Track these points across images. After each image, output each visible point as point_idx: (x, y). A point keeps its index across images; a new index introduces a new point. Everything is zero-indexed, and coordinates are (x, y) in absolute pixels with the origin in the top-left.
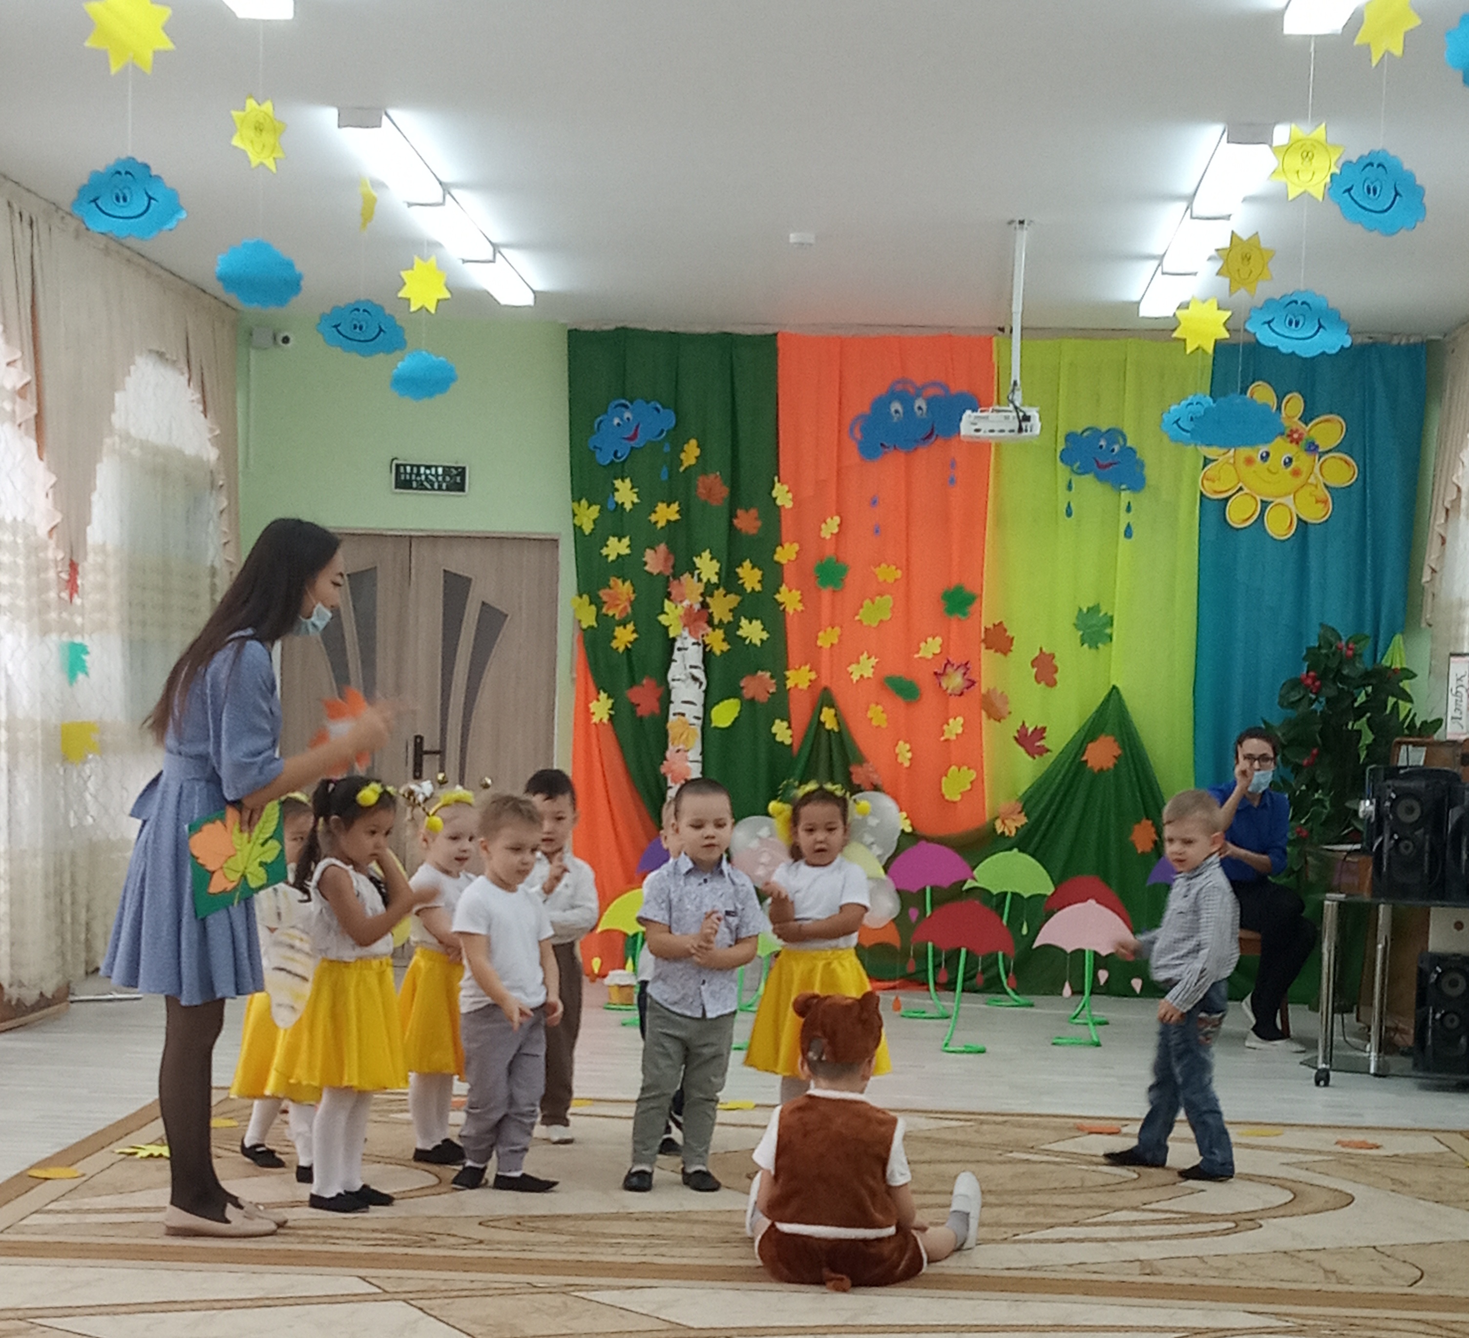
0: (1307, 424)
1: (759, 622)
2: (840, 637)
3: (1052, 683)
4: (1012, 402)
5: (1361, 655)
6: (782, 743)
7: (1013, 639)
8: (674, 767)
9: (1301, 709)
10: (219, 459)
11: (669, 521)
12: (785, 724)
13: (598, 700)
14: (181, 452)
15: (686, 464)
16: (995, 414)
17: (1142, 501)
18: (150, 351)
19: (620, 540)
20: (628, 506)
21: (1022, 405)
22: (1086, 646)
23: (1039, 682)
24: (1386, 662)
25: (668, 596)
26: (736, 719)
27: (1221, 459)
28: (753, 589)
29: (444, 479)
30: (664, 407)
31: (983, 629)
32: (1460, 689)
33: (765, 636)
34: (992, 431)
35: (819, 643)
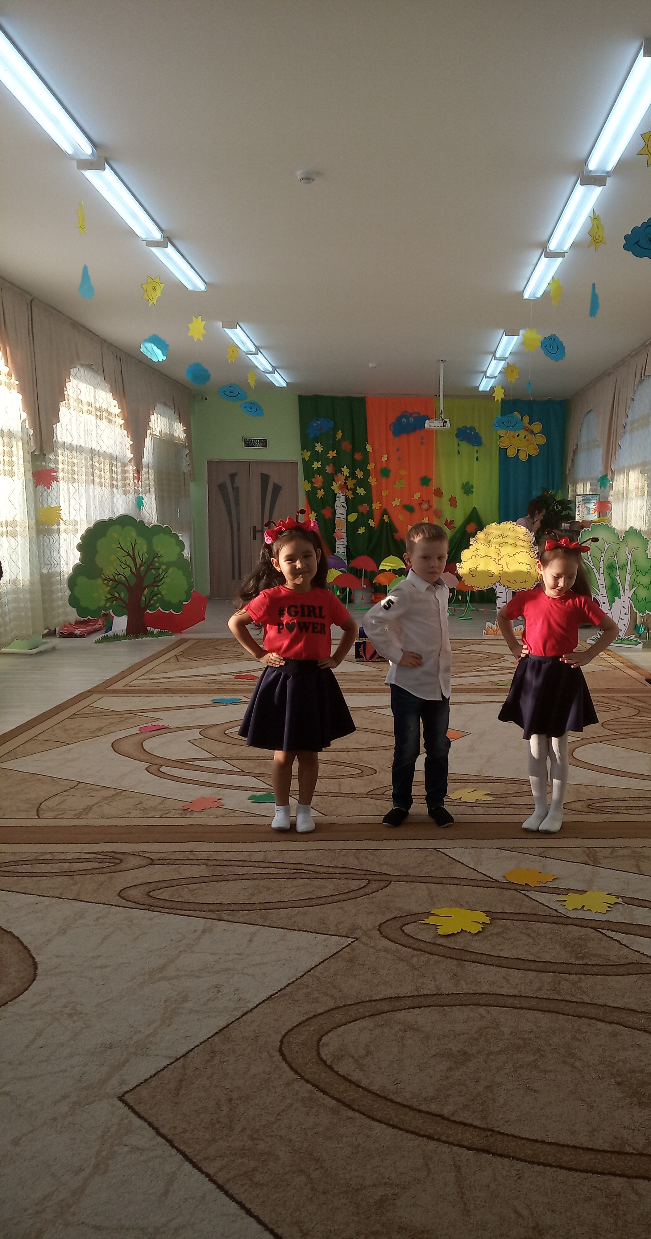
0: (530, 425)
1: (363, 488)
2: (389, 493)
3: (455, 506)
4: (441, 417)
6: (372, 526)
7: (442, 493)
8: (338, 534)
11: (333, 456)
12: (373, 520)
14: (174, 436)
15: (338, 438)
16: (435, 421)
17: (481, 449)
18: (162, 402)
19: (318, 463)
20: (320, 452)
21: (444, 418)
22: (465, 494)
23: (451, 506)
25: (334, 480)
26: (357, 519)
27: (505, 436)
28: (360, 478)
29: (260, 443)
30: (330, 420)
31: (434, 489)
32: (579, 506)
33: (365, 492)
34: (434, 427)
35: (382, 494)
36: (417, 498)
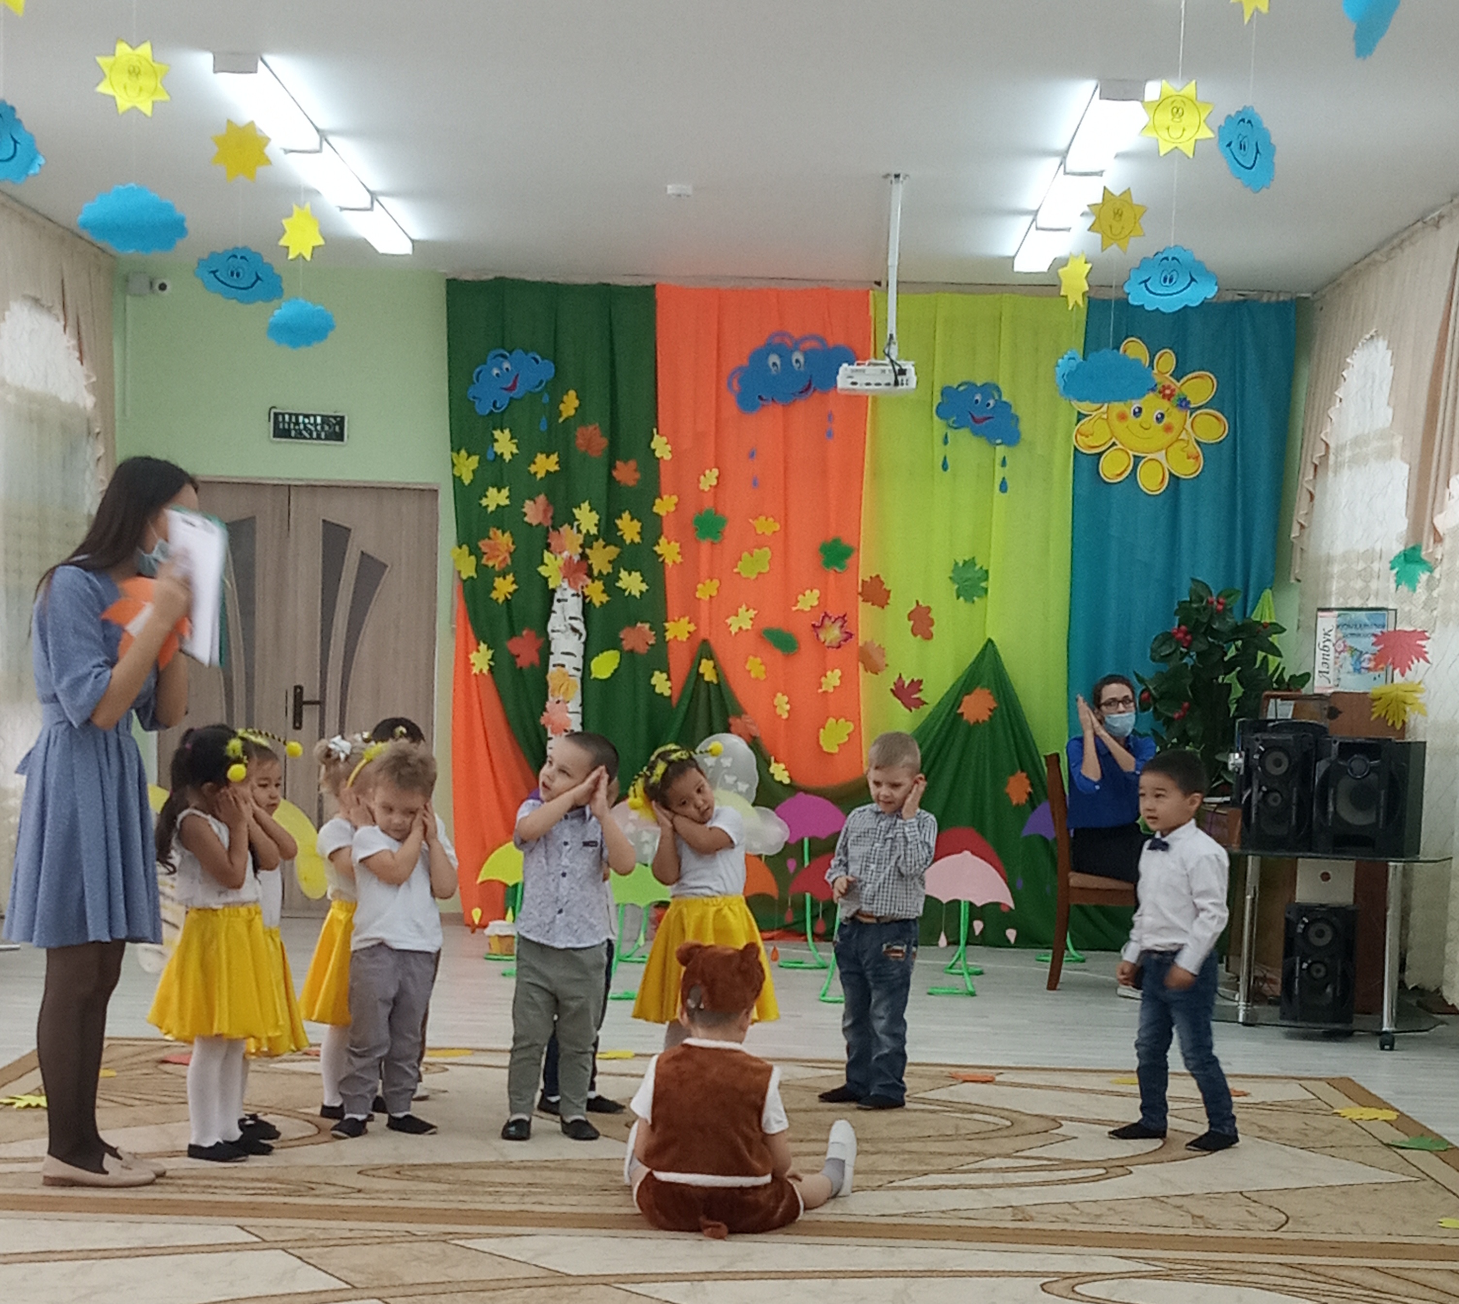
0: (1178, 381)
1: (638, 574)
2: (718, 589)
3: (928, 636)
4: (888, 355)
5: (1231, 610)
6: (662, 694)
7: (889, 591)
8: (554, 718)
9: (1172, 664)
10: (95, 405)
11: (548, 471)
12: (665, 676)
13: (478, 651)
14: (56, 399)
15: (565, 416)
16: (871, 367)
17: (1017, 456)
18: (25, 297)
19: (499, 491)
20: (507, 457)
21: (898, 359)
22: (961, 599)
23: (915, 635)
24: (1255, 617)
25: (548, 546)
26: (616, 671)
27: (1094, 414)
28: (632, 541)
29: (323, 428)
30: (543, 358)
31: (860, 582)
32: (1327, 643)
33: (644, 587)
34: (868, 384)
35: (698, 595)
36: (808, 609)
